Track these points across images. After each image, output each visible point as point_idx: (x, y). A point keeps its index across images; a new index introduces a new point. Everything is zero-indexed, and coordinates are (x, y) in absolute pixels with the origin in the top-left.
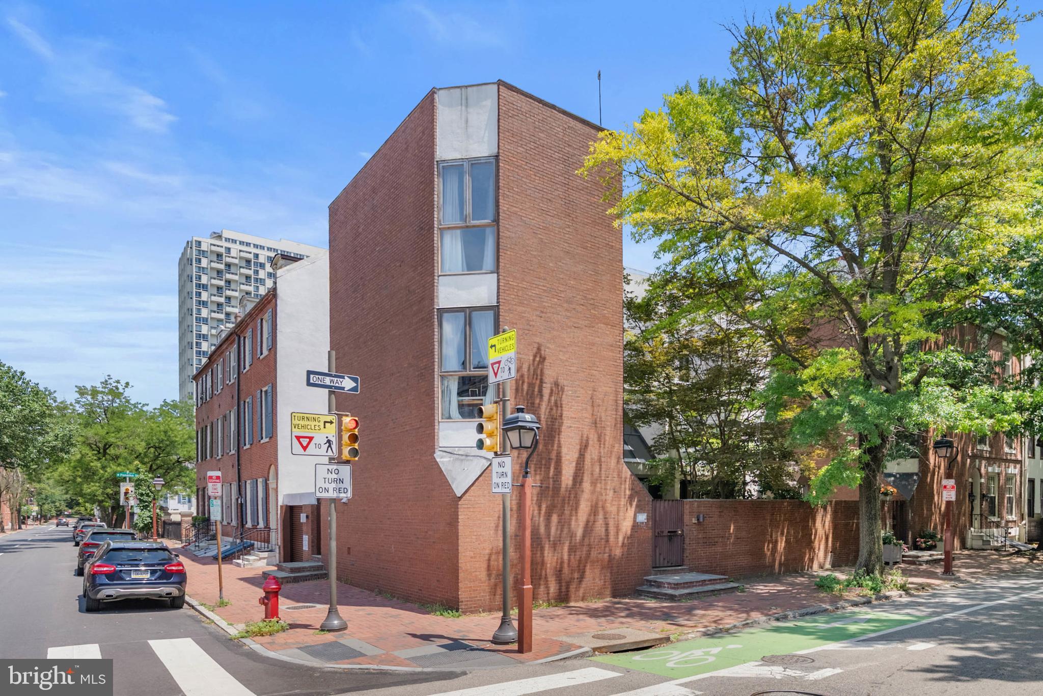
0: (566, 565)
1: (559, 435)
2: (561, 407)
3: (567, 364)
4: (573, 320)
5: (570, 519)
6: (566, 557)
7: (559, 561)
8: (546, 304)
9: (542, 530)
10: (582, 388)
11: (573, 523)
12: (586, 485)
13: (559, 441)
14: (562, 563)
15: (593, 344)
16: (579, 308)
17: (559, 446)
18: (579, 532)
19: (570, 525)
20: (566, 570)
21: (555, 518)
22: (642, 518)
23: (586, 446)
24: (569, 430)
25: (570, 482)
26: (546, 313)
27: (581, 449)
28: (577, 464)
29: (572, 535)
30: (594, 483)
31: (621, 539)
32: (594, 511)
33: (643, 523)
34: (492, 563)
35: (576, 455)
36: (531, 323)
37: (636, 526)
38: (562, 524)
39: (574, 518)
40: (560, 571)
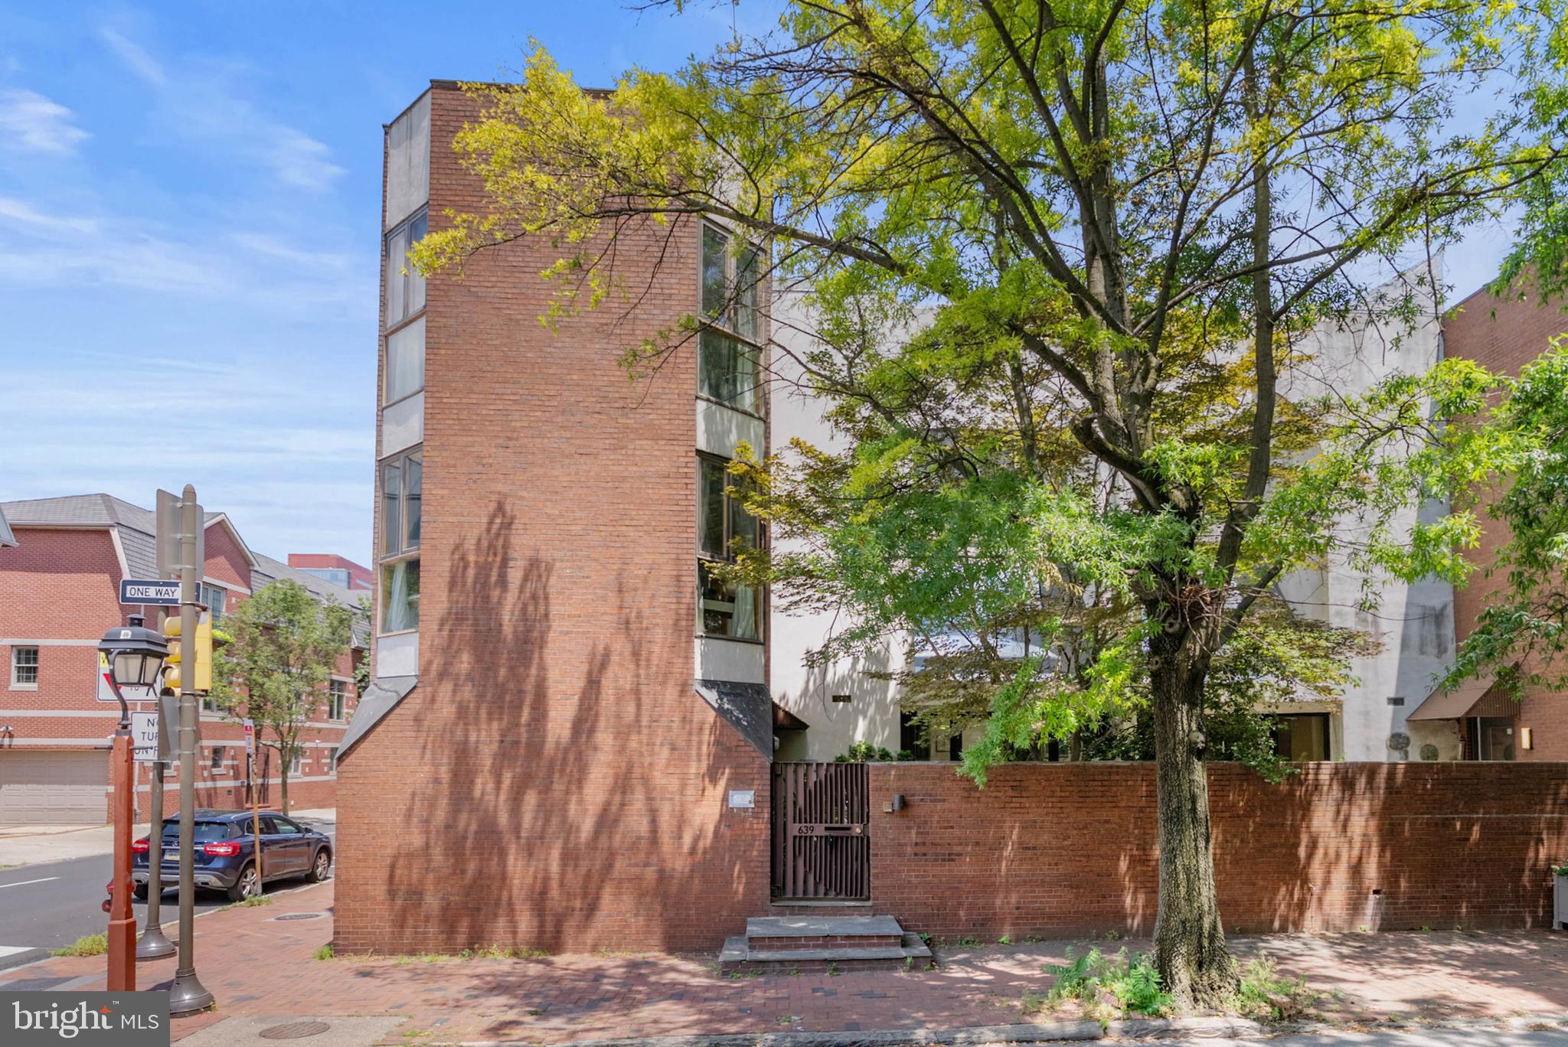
0: (554, 884)
1: (541, 648)
2: (546, 598)
3: (561, 521)
4: (578, 442)
5: (566, 802)
6: (555, 867)
7: (540, 876)
8: (518, 424)
9: (503, 819)
10: (596, 560)
11: (573, 806)
12: (604, 738)
13: (541, 658)
14: (546, 879)
15: (624, 479)
16: (589, 420)
17: (542, 668)
18: (587, 827)
19: (564, 810)
20: (555, 892)
21: (531, 799)
22: (743, 799)
23: (604, 665)
24: (567, 638)
25: (566, 734)
26: (517, 439)
27: (590, 673)
28: (582, 700)
29: (569, 830)
30: (622, 734)
31: (687, 839)
32: (622, 784)
33: (746, 810)
34: (398, 872)
35: (580, 684)
36: (485, 461)
37: (729, 816)
38: (545, 811)
39: (574, 798)
40: (544, 892)
